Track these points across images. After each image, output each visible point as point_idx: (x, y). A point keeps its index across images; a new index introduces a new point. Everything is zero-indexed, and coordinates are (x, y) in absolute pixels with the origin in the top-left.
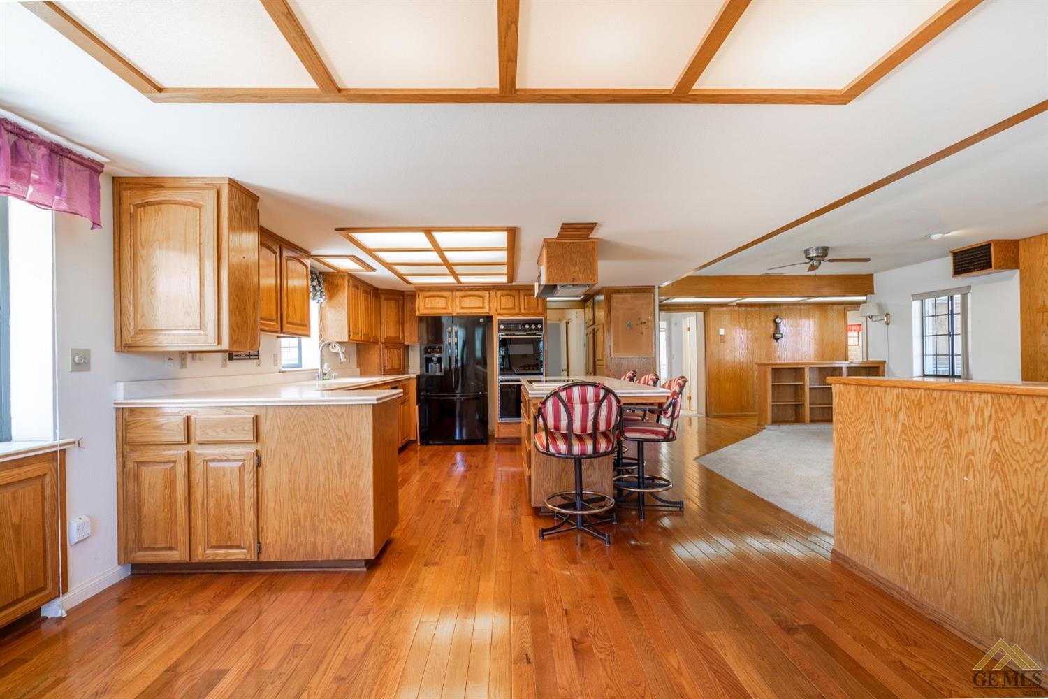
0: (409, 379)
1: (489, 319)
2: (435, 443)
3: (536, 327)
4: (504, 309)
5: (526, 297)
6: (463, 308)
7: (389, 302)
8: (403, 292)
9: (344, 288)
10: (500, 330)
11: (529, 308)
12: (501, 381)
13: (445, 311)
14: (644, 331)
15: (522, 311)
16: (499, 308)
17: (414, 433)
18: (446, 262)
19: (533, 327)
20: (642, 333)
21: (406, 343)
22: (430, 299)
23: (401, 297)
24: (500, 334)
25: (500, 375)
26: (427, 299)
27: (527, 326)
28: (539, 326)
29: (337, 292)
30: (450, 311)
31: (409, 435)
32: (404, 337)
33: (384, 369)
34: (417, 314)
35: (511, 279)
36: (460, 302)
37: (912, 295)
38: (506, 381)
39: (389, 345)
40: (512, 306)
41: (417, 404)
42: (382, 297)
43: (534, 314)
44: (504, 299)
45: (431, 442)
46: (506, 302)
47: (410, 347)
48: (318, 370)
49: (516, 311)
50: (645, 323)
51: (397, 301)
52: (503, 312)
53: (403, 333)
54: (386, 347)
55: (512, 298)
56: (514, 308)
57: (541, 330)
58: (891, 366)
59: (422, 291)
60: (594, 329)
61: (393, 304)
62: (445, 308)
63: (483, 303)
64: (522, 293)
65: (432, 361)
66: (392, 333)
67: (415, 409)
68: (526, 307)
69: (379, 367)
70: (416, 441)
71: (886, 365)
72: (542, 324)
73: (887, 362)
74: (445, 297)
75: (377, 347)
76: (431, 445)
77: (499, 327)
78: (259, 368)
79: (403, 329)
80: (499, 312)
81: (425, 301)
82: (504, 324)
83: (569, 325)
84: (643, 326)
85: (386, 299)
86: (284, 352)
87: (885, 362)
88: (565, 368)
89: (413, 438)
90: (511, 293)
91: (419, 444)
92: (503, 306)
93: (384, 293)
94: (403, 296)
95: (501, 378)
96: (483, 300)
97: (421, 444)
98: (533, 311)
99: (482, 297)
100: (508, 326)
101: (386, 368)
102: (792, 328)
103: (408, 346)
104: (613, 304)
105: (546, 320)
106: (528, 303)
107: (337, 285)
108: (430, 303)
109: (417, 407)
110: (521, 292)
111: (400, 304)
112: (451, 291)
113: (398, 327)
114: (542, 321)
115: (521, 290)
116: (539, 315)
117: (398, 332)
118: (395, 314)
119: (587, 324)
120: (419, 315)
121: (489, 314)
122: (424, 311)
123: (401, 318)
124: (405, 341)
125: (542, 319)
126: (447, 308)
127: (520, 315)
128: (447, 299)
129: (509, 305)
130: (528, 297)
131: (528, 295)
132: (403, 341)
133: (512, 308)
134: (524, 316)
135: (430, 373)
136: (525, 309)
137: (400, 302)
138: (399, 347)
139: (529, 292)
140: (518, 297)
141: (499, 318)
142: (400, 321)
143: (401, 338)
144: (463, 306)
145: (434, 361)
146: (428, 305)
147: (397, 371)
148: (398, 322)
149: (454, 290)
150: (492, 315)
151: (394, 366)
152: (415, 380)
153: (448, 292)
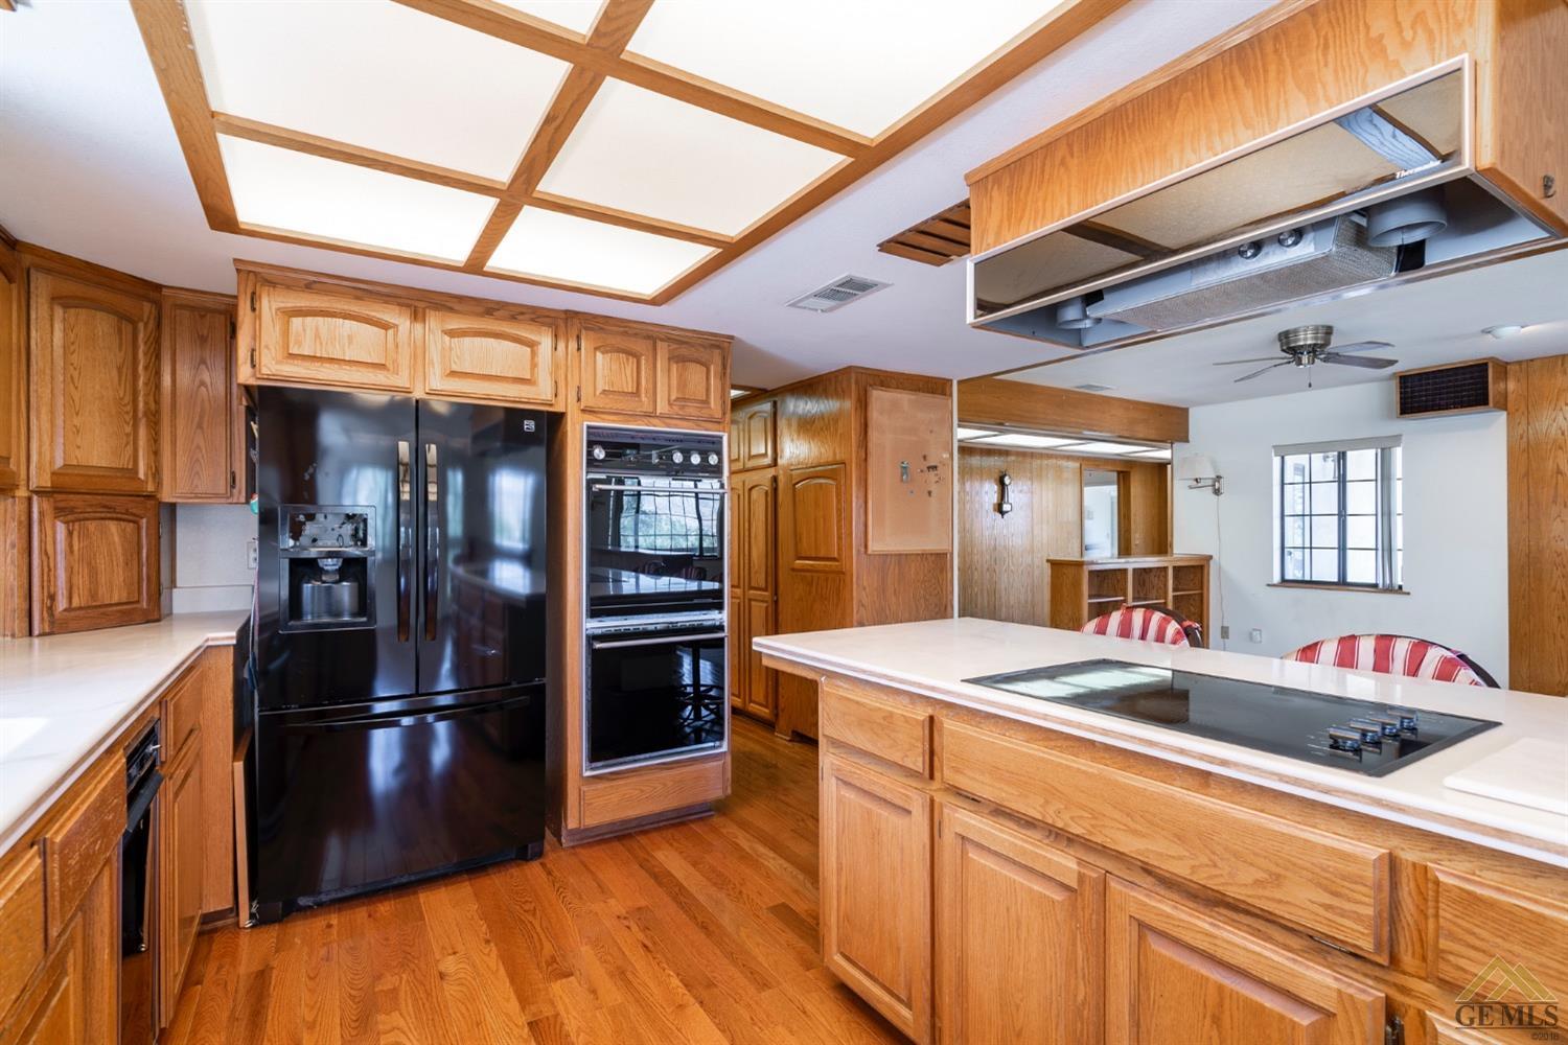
1: (554, 423)
3: (705, 459)
4: (602, 392)
5: (674, 366)
6: (453, 374)
8: (158, 287)
10: (592, 462)
11: (682, 401)
12: (592, 638)
13: (380, 378)
14: (934, 488)
15: (662, 407)
16: (586, 388)
19: (696, 459)
20: (930, 493)
21: (166, 496)
22: (307, 322)
23: (147, 306)
24: (594, 476)
25: (591, 615)
26: (295, 321)
27: (677, 456)
28: (713, 459)
30: (401, 381)
32: (156, 473)
33: (49, 608)
34: (244, 375)
36: (446, 352)
37: (1274, 447)
38: (605, 638)
39: (75, 501)
40: (630, 387)
41: (235, 757)
42: (42, 287)
43: (698, 421)
44: (603, 361)
45: (303, 901)
46: (612, 370)
47: (180, 512)
49: (644, 404)
50: (935, 468)
51: (125, 318)
52: (598, 403)
53: (156, 453)
54: (60, 511)
55: (632, 361)
56: (637, 393)
57: (718, 471)
58: (1223, 563)
59: (271, 283)
60: (774, 479)
61: (100, 325)
62: (382, 366)
63: (533, 365)
64: (663, 350)
66: (97, 450)
67: (227, 777)
68: (673, 397)
69: (22, 601)
70: (235, 909)
71: (1211, 562)
72: (719, 454)
73: (1215, 557)
74: (385, 326)
75: (12, 508)
77: (590, 453)
79: (155, 439)
80: (587, 401)
81: (285, 325)
82: (604, 445)
84: (932, 473)
85: (63, 301)
87: (1211, 557)
89: (216, 902)
90: (632, 345)
91: (247, 921)
92: (599, 385)
94: (158, 305)
95: (594, 624)
96: (534, 354)
97: (258, 921)
98: (692, 411)
99: (532, 345)
100: (621, 451)
101: (59, 605)
102: (1021, 495)
103: (173, 507)
104: (875, 415)
105: (730, 441)
106: (682, 385)
108: (311, 333)
109: (239, 764)
110: (659, 344)
111: (141, 336)
112: (408, 306)
113: (128, 429)
114: (721, 443)
115: (662, 340)
116: (709, 425)
117: (130, 448)
118: (115, 373)
119: (739, 466)
120: (252, 382)
121: (551, 405)
122: (279, 367)
123: (147, 395)
124: (159, 484)
125: (721, 437)
126: (389, 365)
127: (652, 420)
128: (390, 332)
129: (625, 385)
130: (680, 364)
131: (681, 360)
132: (150, 488)
133: (632, 393)
134: (664, 423)
135: (309, 619)
136: (670, 404)
137: (141, 326)
138: (127, 512)
139: (684, 351)
140: (651, 359)
141: (589, 423)
142: (141, 405)
143: (141, 475)
144: (455, 368)
145: (327, 572)
146: (299, 343)
147: (123, 612)
148: (129, 408)
149: (421, 305)
150: (563, 410)
151: (103, 591)
152: (232, 650)
153: (386, 302)
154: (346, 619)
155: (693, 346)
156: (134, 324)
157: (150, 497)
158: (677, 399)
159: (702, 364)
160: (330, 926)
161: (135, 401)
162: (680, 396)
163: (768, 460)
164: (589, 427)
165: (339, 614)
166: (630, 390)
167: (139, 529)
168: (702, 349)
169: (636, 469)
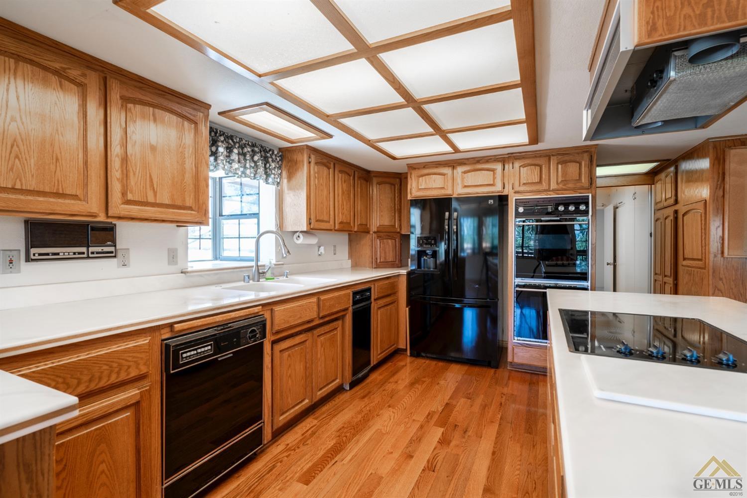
0: (399, 275)
1: (503, 200)
2: (428, 355)
3: (577, 208)
4: (524, 184)
5: (560, 166)
6: (466, 186)
7: (383, 185)
8: (401, 174)
9: (303, 165)
10: (518, 215)
11: (565, 182)
12: (518, 286)
13: (443, 192)
15: (553, 186)
16: (517, 184)
17: (404, 342)
18: (409, 100)
19: (572, 208)
21: (403, 233)
22: (424, 177)
23: (398, 180)
24: (518, 220)
25: (517, 276)
26: (421, 179)
27: (561, 208)
28: (583, 207)
29: (296, 170)
30: (449, 192)
31: (397, 342)
32: (400, 226)
33: (376, 262)
34: (409, 198)
35: (535, 138)
36: (463, 179)
38: (524, 286)
39: (382, 234)
40: (537, 180)
41: (407, 307)
42: (375, 180)
43: (574, 190)
44: (524, 171)
45: (423, 354)
46: (528, 174)
48: (253, 267)
49: (544, 186)
51: (392, 185)
52: (522, 188)
53: (400, 220)
54: (378, 237)
55: (538, 168)
56: (540, 182)
57: (586, 213)
60: (676, 212)
61: (387, 188)
62: (443, 188)
63: (494, 178)
64: (554, 160)
65: (426, 255)
66: (386, 221)
67: (404, 312)
68: (560, 180)
69: (370, 259)
70: (406, 350)
72: (587, 204)
74: (443, 175)
75: (369, 237)
76: (423, 357)
77: (517, 210)
78: (124, 269)
79: (400, 217)
80: (517, 188)
81: (418, 180)
82: (524, 206)
83: (620, 211)
85: (379, 184)
86: (193, 245)
88: (612, 261)
89: (402, 346)
90: (537, 161)
91: (409, 354)
92: (523, 181)
93: (376, 176)
94: (400, 178)
95: (519, 281)
96: (494, 174)
97: (411, 355)
98: (571, 185)
99: (493, 170)
100: (531, 209)
101: (378, 261)
105: (594, 198)
106: (564, 174)
107: (296, 163)
108: (424, 183)
109: (407, 309)
110: (552, 158)
111: (396, 188)
112: (451, 166)
113: (393, 214)
114: (588, 199)
115: (553, 155)
116: (582, 191)
117: (393, 220)
118: (390, 200)
119: (660, 206)
120: (411, 199)
121: (502, 192)
122: (417, 193)
123: (398, 204)
124: (401, 229)
125: (588, 196)
126: (446, 188)
127: (549, 193)
128: (446, 176)
129: (534, 179)
130: (563, 165)
131: (564, 163)
132: (398, 230)
133: (538, 182)
134: (556, 193)
135: (423, 269)
136: (557, 183)
137: (396, 186)
138: (393, 237)
139: (566, 158)
140: (547, 166)
141: (516, 198)
142: (396, 208)
143: (396, 227)
144: (466, 184)
145: (428, 255)
146: (421, 185)
147: (392, 264)
148: (393, 209)
149: (455, 165)
150: (507, 194)
151: (387, 258)
152: (406, 276)
153: (445, 167)
154: (432, 269)
155: (571, 155)
156: (394, 185)
157: (399, 233)
158: (562, 181)
159: (577, 162)
160: (425, 362)
161: (395, 206)
162: (563, 179)
163: (672, 201)
164: (516, 199)
165: (430, 268)
166: (536, 181)
167: (396, 242)
168: (577, 155)
169: (539, 215)
